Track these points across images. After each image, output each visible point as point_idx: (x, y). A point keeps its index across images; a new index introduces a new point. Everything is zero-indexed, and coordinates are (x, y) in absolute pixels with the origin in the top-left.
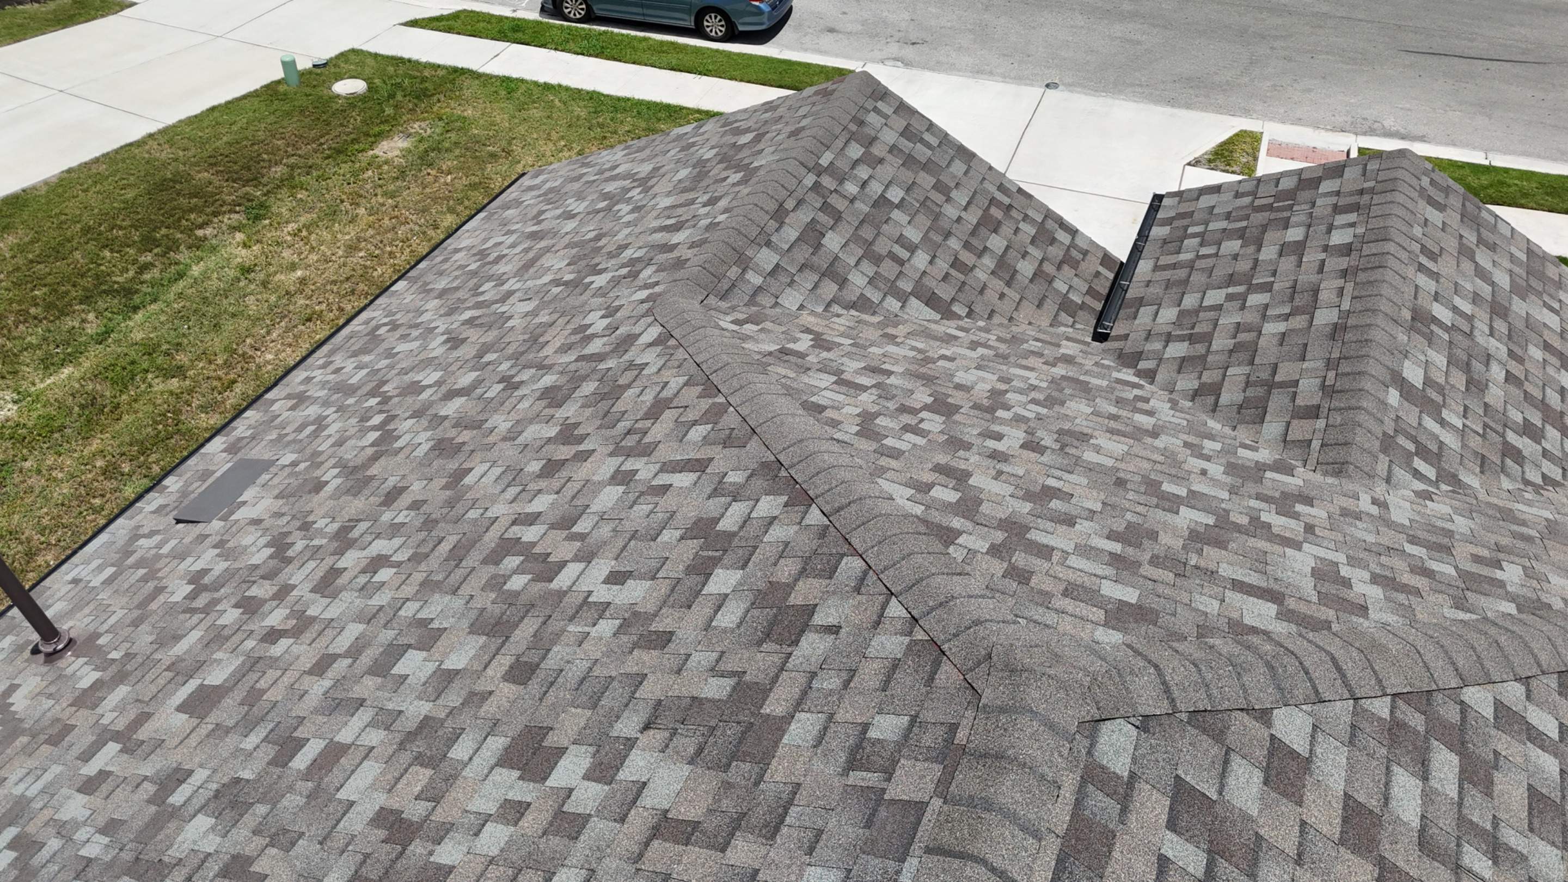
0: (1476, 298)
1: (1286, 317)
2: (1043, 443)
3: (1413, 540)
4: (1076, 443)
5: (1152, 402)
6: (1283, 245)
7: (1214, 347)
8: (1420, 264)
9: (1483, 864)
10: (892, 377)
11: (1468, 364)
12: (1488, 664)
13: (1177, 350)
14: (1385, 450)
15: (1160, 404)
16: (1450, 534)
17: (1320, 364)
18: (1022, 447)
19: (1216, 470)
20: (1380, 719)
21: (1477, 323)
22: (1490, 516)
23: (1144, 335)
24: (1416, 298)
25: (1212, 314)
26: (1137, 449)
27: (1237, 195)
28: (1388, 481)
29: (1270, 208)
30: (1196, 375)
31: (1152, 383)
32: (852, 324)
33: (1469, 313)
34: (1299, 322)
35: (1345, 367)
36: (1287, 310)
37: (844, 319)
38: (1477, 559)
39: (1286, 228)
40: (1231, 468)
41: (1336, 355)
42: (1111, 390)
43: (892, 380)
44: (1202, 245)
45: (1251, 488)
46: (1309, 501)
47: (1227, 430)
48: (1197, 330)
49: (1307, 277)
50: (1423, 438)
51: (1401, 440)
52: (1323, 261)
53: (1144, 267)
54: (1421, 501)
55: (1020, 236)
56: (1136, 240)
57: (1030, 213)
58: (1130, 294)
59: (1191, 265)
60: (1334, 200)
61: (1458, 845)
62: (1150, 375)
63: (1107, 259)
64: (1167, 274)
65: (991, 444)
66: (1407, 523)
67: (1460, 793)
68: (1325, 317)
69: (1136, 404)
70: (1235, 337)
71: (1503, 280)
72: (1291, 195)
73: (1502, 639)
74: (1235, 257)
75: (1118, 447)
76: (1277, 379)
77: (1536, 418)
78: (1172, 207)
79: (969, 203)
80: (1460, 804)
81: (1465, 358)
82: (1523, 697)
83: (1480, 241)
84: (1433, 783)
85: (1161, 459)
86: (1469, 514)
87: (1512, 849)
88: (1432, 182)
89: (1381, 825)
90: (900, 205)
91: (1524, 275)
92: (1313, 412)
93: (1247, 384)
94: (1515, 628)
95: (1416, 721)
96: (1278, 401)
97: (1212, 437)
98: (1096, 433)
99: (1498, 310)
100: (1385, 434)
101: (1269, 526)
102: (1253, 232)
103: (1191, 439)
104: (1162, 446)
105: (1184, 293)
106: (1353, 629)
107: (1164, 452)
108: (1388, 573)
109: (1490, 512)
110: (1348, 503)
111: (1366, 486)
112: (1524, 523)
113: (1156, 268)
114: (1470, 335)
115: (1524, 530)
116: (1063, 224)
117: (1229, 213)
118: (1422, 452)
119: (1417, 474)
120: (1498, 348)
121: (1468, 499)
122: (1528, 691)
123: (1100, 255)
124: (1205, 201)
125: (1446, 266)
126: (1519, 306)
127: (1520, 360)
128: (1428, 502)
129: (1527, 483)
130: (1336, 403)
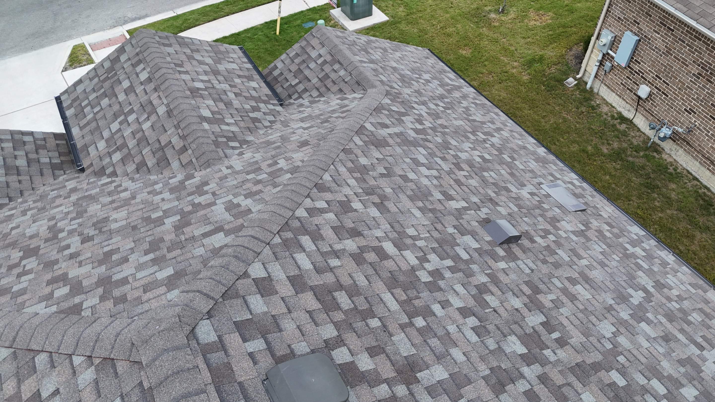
0: (206, 73)
1: (148, 119)
2: (90, 235)
3: (248, 173)
4: (104, 225)
5: (123, 184)
6: (125, 91)
7: (130, 147)
8: (178, 71)
9: (337, 262)
11: (220, 98)
12: (295, 199)
13: (117, 157)
14: (217, 147)
15: (127, 183)
16: (256, 162)
17: (173, 129)
18: (82, 243)
19: (166, 195)
20: (279, 243)
21: (213, 82)
22: (263, 147)
23: (98, 159)
24: (186, 85)
25: (119, 135)
26: (132, 209)
27: (91, 80)
28: (226, 157)
29: (107, 78)
30: (132, 162)
31: (117, 177)
33: (207, 79)
34: (153, 118)
35: (182, 125)
36: (146, 116)
38: (270, 166)
39: (121, 83)
40: (172, 190)
41: (176, 123)
42: (102, 191)
44: (92, 108)
45: (184, 193)
46: (207, 184)
47: (160, 176)
48: (118, 144)
49: (144, 99)
50: (226, 134)
51: (220, 140)
52: (144, 89)
53: (75, 131)
54: (241, 157)
55: (6, 150)
56: (63, 122)
57: (3, 137)
58: (79, 146)
59: (95, 119)
60: (129, 63)
61: (327, 262)
62: (114, 174)
63: (56, 136)
64: (88, 129)
65: (67, 252)
66: (242, 168)
67: (316, 246)
68: (162, 110)
69: (117, 190)
70: (135, 138)
71: (209, 61)
72: (111, 69)
73: (293, 188)
74: (110, 106)
75: (123, 213)
76: (163, 144)
77: (254, 104)
78: (67, 99)
80: (318, 249)
81: (218, 97)
82: (311, 201)
83: (192, 51)
84: (308, 250)
85: (143, 206)
86: (258, 151)
87: (340, 250)
88: (160, 37)
89: (303, 277)
91: (215, 55)
92: (184, 149)
93: (153, 153)
94: (294, 182)
95: (289, 235)
96: (169, 153)
97: (156, 183)
98: (110, 214)
99: (216, 73)
100: (213, 141)
101: (200, 203)
102: (109, 92)
103: (149, 189)
104: (140, 200)
105: (101, 132)
106: (251, 221)
107: (142, 202)
108: (248, 191)
109: (263, 145)
110: (219, 175)
111: (221, 164)
112: (274, 143)
113: (81, 128)
114: (213, 87)
115: (276, 145)
116: (23, 133)
117: (93, 89)
118: (229, 139)
119: (233, 148)
120: (225, 86)
121: (254, 146)
122: (311, 198)
123: (52, 136)
124: (80, 89)
126: (221, 67)
127: (235, 86)
128: (243, 156)
129: (266, 127)
130: (189, 141)
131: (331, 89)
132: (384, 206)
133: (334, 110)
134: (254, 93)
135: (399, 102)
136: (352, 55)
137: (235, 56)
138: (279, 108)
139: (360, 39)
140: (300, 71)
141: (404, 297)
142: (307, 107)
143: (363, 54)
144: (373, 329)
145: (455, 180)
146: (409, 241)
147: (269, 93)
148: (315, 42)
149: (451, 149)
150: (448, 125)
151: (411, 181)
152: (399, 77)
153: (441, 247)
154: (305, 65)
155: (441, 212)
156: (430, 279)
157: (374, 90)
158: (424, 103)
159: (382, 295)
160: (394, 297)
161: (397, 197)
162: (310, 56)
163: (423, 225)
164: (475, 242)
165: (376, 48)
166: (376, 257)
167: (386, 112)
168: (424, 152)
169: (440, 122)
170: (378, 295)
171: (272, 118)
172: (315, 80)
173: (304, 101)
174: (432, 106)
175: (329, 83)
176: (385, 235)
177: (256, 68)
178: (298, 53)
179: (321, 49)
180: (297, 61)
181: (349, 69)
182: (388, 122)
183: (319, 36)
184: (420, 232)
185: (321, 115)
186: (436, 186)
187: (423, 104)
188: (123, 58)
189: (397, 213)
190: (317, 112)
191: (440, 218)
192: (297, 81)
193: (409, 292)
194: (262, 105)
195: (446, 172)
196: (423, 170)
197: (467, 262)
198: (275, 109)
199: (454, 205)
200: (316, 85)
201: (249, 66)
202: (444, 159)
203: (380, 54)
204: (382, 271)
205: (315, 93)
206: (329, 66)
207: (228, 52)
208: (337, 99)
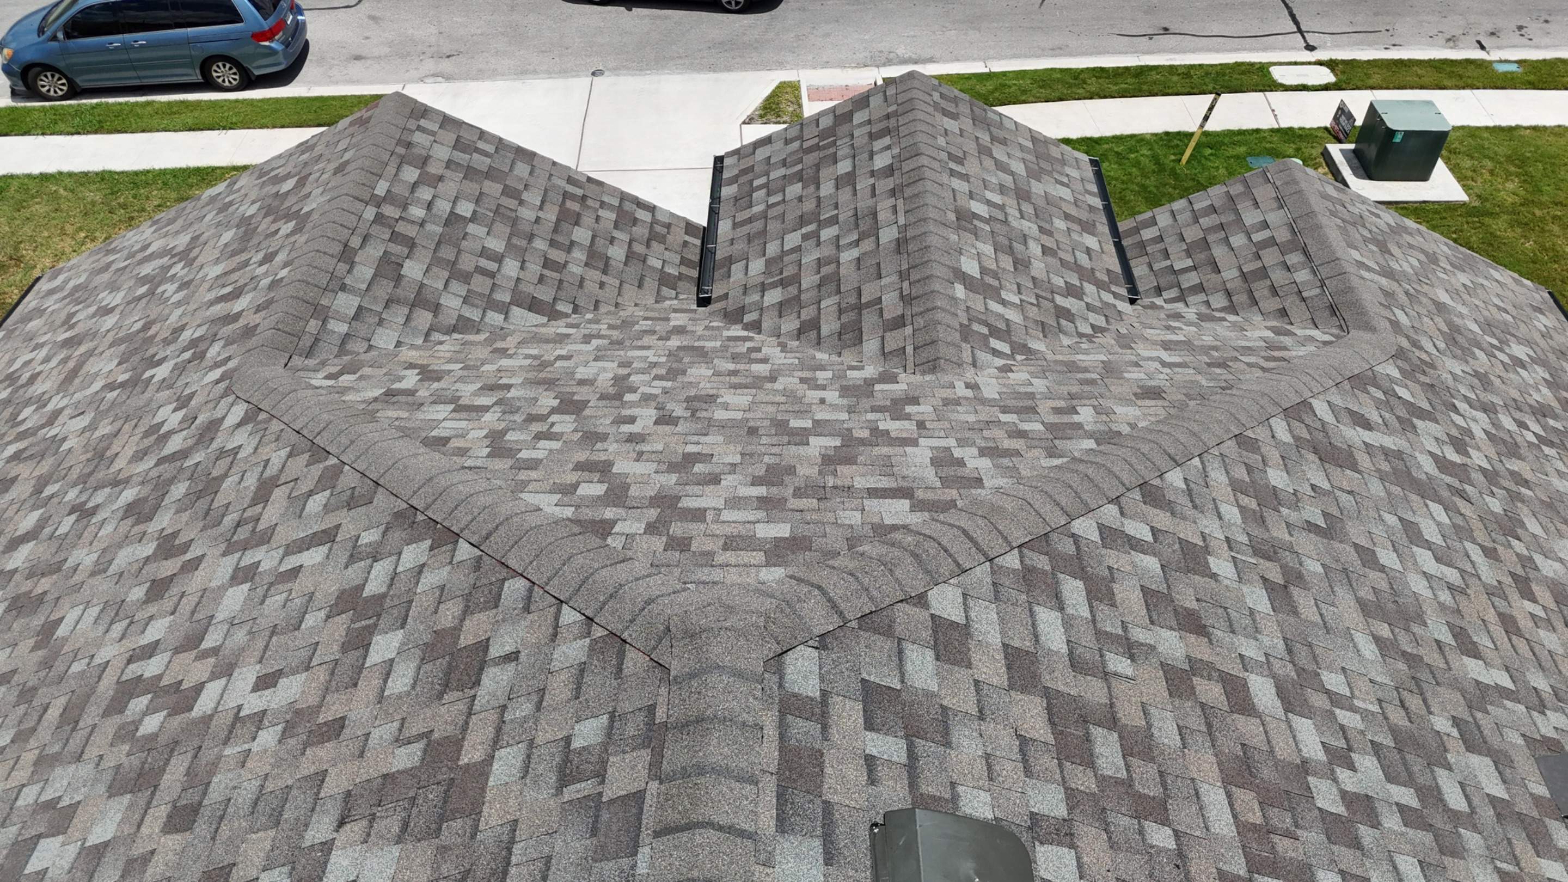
0: (1002, 189)
1: (857, 243)
2: (674, 414)
3: (1005, 410)
4: (704, 406)
5: (764, 350)
6: (837, 179)
7: (804, 286)
8: (951, 170)
9: (1124, 665)
10: (513, 390)
11: (1011, 247)
12: (1084, 496)
13: (774, 296)
14: (965, 339)
15: (771, 350)
16: (1031, 396)
17: (895, 278)
18: (656, 423)
19: (832, 396)
20: (1014, 570)
21: (1009, 210)
22: (1058, 372)
23: (741, 290)
24: (955, 200)
25: (794, 257)
26: (761, 396)
27: (787, 142)
28: (974, 365)
29: (817, 147)
30: (795, 315)
31: (760, 333)
32: (457, 348)
33: (1000, 202)
34: (868, 245)
35: (915, 276)
36: (856, 237)
37: (448, 345)
38: (1057, 411)
39: (835, 162)
40: (845, 391)
41: (905, 266)
42: (725, 348)
43: (513, 393)
44: (768, 195)
45: (866, 403)
46: (915, 401)
47: (834, 358)
48: (785, 274)
49: (864, 203)
50: (992, 320)
51: (976, 327)
52: (873, 186)
53: (724, 227)
54: (1003, 374)
55: (602, 222)
56: (711, 204)
57: (606, 199)
58: (719, 255)
59: (764, 216)
60: (867, 129)
61: (1101, 656)
62: (756, 326)
63: (690, 227)
64: (746, 229)
65: (626, 428)
66: (997, 397)
67: (1091, 612)
68: (888, 235)
69: (752, 356)
70: (819, 272)
71: (1019, 168)
72: (830, 132)
73: (1090, 472)
74: (800, 199)
75: (742, 399)
76: (863, 301)
77: (1074, 280)
78: (733, 166)
79: (543, 202)
80: (1094, 621)
81: (1007, 242)
82: (1118, 515)
83: (993, 139)
84: (1070, 611)
85: (783, 399)
86: (1043, 374)
87: (1142, 644)
88: (942, 96)
89: (1038, 661)
90: (474, 218)
91: (1034, 159)
92: (899, 322)
93: (840, 312)
94: (1098, 460)
95: (1042, 562)
96: (869, 320)
97: (822, 368)
98: (722, 392)
99: (1023, 195)
100: (961, 325)
101: (887, 432)
102: (809, 173)
103: (806, 374)
104: (781, 387)
105: (765, 243)
106: (975, 502)
107: (784, 392)
108: (991, 444)
109: (1059, 368)
110: (947, 393)
111: (957, 374)
112: (1086, 370)
113: (735, 226)
114: (1006, 222)
115: (1088, 375)
116: (639, 204)
117: (785, 160)
118: (994, 332)
119: (996, 353)
120: (1030, 227)
121: (1040, 362)
122: (1121, 508)
123: (683, 225)
124: (761, 153)
125: (971, 167)
126: (1037, 188)
127: (1050, 233)
128: (1010, 374)
129: (1081, 335)
130: (916, 309)
131: (1261, 304)
132: (1289, 596)
133: (1249, 348)
134: (1083, 259)
135: (1423, 384)
136: (1344, 244)
137: (1074, 173)
138: (1124, 306)
139: (1378, 216)
140: (1204, 244)
141: (1256, 817)
142: (1190, 324)
143: (1372, 252)
144: (1153, 847)
145: (1500, 615)
146: (1318, 701)
147: (1116, 267)
148: (1264, 193)
149: (1520, 540)
150: (1534, 479)
151: (1382, 569)
152: (1446, 329)
153: (1400, 751)
154: (1222, 234)
155: (1432, 673)
156: (1340, 809)
157: (1367, 336)
158: (1488, 409)
159: (1204, 788)
160: (1231, 805)
161: (1329, 589)
162: (1239, 219)
163: (1371, 681)
164: (1499, 781)
165: (1411, 246)
166: (1223, 697)
167: (1379, 395)
168: (1443, 518)
169: (1514, 465)
170: (1193, 780)
171: (1100, 321)
172: (1230, 274)
173: (1186, 310)
174: (1507, 422)
175: (1260, 288)
176: (1263, 659)
177: (1108, 210)
178: (1216, 205)
179: (1272, 210)
180: (1205, 222)
181: (1324, 272)
182: (1374, 416)
183: (1278, 183)
184: (1357, 693)
185: (1216, 348)
186: (1442, 607)
187: (1485, 411)
188: (859, 117)
189: (1316, 624)
190: (1208, 340)
191: (1424, 685)
192: (1189, 263)
193: (1273, 813)
194: (1089, 288)
195: (1485, 585)
196: (1425, 559)
197: (1454, 816)
198: (1115, 306)
199: (1474, 669)
200: (1228, 286)
201: (1097, 202)
202: (1490, 553)
203: (1416, 263)
204: (1225, 736)
205: (1219, 301)
206: (1277, 253)
207: (1063, 162)
208: (1268, 328)
